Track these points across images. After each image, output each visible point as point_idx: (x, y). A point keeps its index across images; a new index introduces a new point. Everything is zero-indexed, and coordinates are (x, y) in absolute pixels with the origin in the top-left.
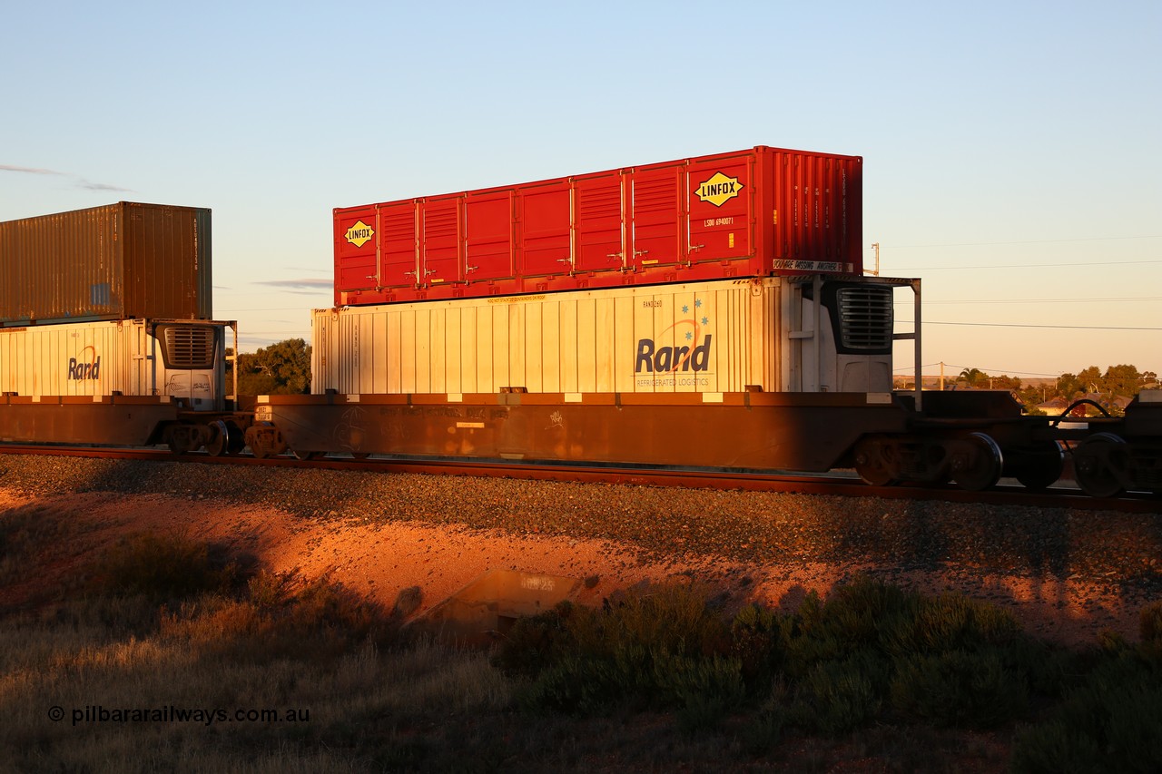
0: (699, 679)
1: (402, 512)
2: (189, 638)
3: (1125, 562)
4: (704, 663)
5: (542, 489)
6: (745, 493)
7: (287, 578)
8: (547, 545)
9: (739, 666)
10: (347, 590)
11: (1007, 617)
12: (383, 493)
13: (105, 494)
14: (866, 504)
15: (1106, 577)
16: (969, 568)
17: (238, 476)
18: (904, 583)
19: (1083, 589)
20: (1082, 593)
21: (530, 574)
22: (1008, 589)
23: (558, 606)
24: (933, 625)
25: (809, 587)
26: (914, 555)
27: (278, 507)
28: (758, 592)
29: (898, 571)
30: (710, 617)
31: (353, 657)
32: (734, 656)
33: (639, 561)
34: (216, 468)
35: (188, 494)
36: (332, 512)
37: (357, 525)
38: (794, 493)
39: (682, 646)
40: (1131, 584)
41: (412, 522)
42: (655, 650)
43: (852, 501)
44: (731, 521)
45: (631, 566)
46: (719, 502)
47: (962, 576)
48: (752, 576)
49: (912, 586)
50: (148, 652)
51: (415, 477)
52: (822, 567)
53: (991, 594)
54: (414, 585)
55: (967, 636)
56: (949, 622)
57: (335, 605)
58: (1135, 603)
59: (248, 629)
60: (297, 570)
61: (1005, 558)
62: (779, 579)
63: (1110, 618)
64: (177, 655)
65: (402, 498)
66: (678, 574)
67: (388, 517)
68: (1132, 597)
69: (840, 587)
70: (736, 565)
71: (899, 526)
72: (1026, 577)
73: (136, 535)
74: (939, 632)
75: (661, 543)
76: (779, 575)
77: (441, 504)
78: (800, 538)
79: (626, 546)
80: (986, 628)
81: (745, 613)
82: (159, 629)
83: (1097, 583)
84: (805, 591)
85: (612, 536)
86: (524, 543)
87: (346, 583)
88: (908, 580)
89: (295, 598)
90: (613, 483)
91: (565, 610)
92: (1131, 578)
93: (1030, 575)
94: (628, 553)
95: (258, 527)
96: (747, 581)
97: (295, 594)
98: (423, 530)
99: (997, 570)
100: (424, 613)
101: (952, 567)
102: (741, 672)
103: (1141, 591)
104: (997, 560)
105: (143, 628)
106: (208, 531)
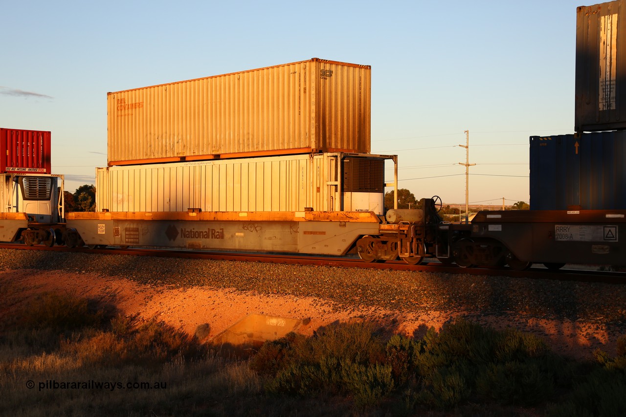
0: (368, 377)
1: (198, 281)
2: (77, 352)
3: (608, 312)
4: (371, 368)
5: (278, 269)
6: (393, 271)
7: (133, 319)
8: (281, 300)
9: (391, 370)
10: (167, 326)
11: (542, 343)
12: (188, 270)
13: (28, 270)
14: (462, 278)
15: (597, 320)
16: (520, 315)
17: (105, 260)
18: (484, 323)
19: (585, 327)
20: (584, 329)
21: (271, 316)
22: (542, 327)
23: (288, 335)
24: (500, 346)
25: (429, 325)
26: (489, 307)
27: (127, 278)
28: (401, 328)
29: (480, 316)
30: (374, 342)
31: (171, 364)
32: (388, 364)
33: (333, 309)
34: (92, 256)
35: (76, 271)
36: (159, 281)
37: (173, 288)
38: (421, 271)
39: (358, 358)
40: (612, 325)
41: (204, 287)
42: (343, 360)
43: (454, 276)
44: (385, 287)
45: (329, 312)
46: (378, 277)
47: (516, 319)
48: (398, 319)
49: (488, 325)
50: (53, 361)
51: (206, 261)
52: (437, 313)
53: (533, 329)
54: (205, 323)
55: (520, 354)
56: (509, 345)
57: (160, 334)
58: (614, 335)
59: (110, 347)
60: (139, 314)
61: (540, 309)
62: (413, 320)
63: (601, 343)
64: (69, 363)
65: (198, 273)
66: (355, 317)
67: (191, 284)
68: (612, 332)
69: (447, 325)
70: (389, 312)
71: (480, 291)
72: (552, 320)
73: (46, 294)
74: (504, 351)
75: (346, 300)
76: (413, 318)
77: (221, 277)
78: (425, 297)
79: (326, 301)
80: (531, 348)
81: (395, 340)
82: (59, 348)
83: (592, 324)
84: (427, 327)
85: (318, 295)
86: (268, 299)
87: (166, 322)
88: (485, 321)
89: (137, 330)
90: (319, 265)
91: (292, 337)
92: (612, 321)
93: (555, 319)
94: (327, 305)
95: (116, 290)
96: (395, 322)
97: (137, 328)
98: (211, 292)
99: (535, 315)
100: (211, 339)
101: (511, 314)
102: (391, 373)
103: (617, 328)
104: (535, 310)
105: (50, 347)
106: (88, 292)
